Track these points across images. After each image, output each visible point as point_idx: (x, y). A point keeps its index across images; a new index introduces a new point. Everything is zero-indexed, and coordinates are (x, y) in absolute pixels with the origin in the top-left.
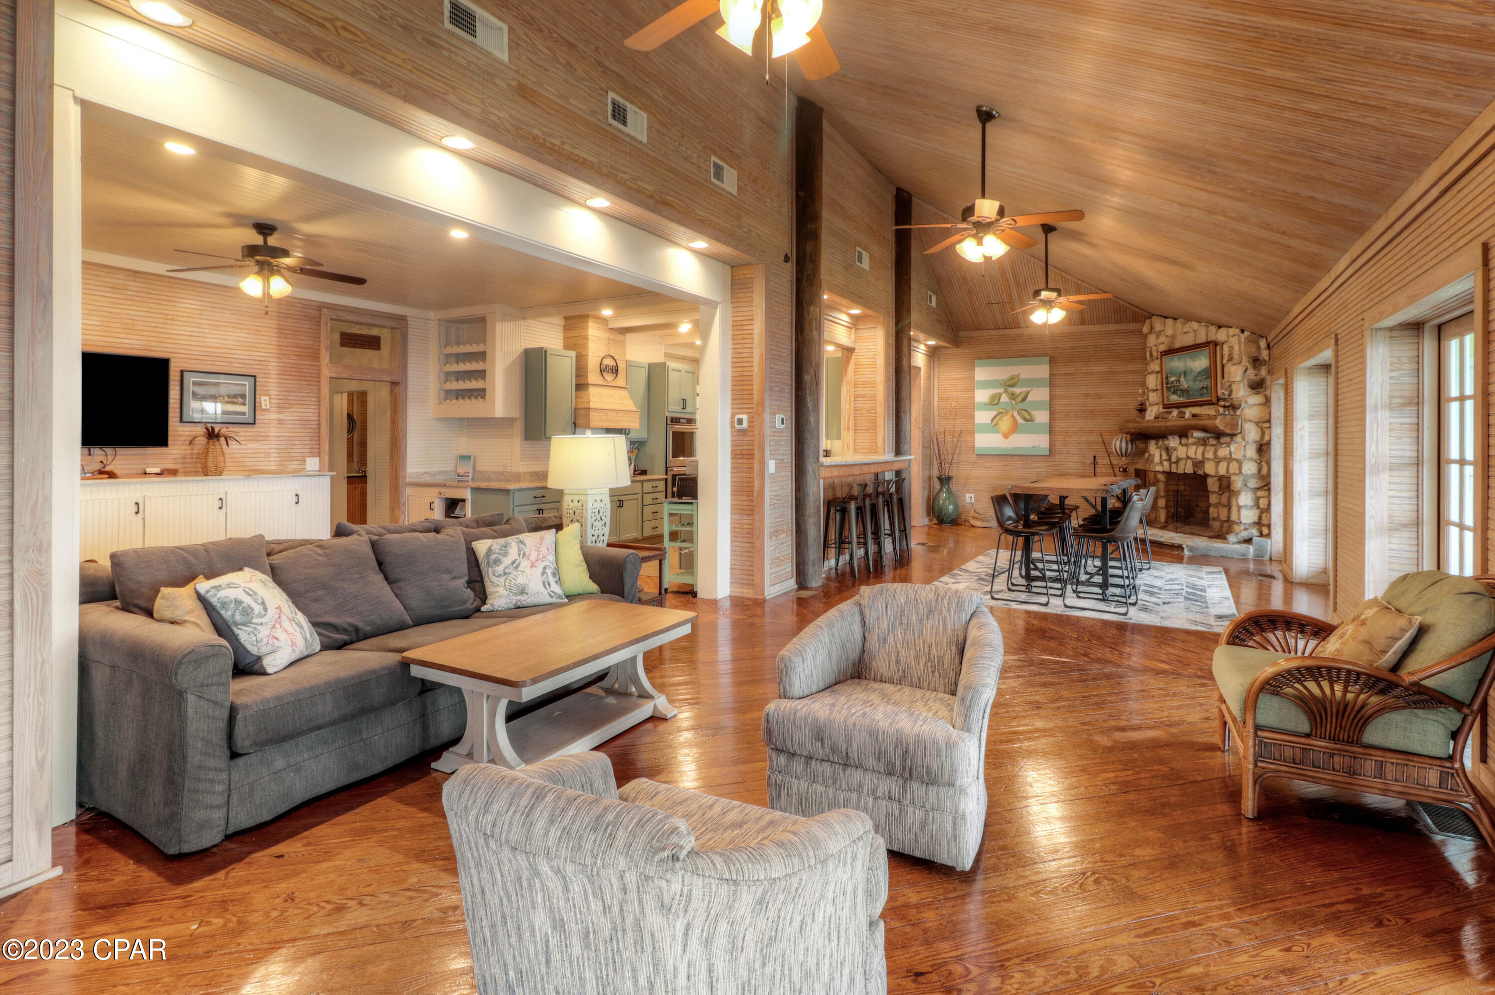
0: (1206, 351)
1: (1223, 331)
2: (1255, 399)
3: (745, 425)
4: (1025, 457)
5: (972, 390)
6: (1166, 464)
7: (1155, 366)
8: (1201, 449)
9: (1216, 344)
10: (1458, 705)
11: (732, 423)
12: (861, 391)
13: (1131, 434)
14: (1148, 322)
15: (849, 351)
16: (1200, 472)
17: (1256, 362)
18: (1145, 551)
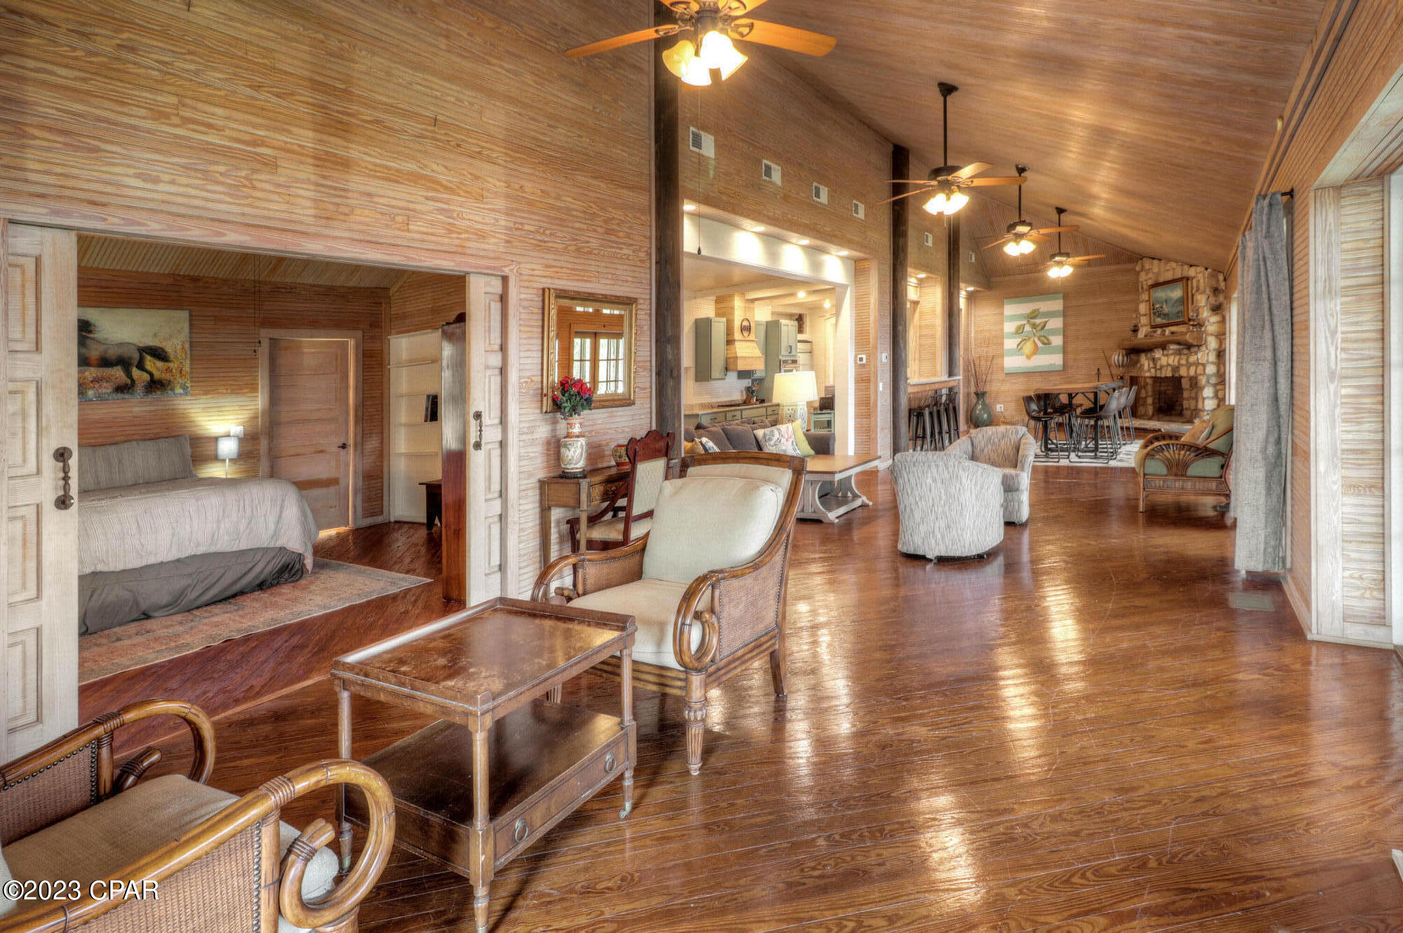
0: (1180, 284)
1: (1193, 269)
2: (1214, 319)
3: (864, 361)
4: (1045, 373)
5: (1002, 323)
6: (1153, 370)
7: (1145, 296)
8: (1177, 357)
9: (1188, 279)
10: (1222, 454)
11: (855, 360)
12: (924, 332)
13: (1126, 349)
14: (1140, 262)
15: (916, 303)
16: (1177, 375)
17: (1216, 291)
18: (1129, 435)
